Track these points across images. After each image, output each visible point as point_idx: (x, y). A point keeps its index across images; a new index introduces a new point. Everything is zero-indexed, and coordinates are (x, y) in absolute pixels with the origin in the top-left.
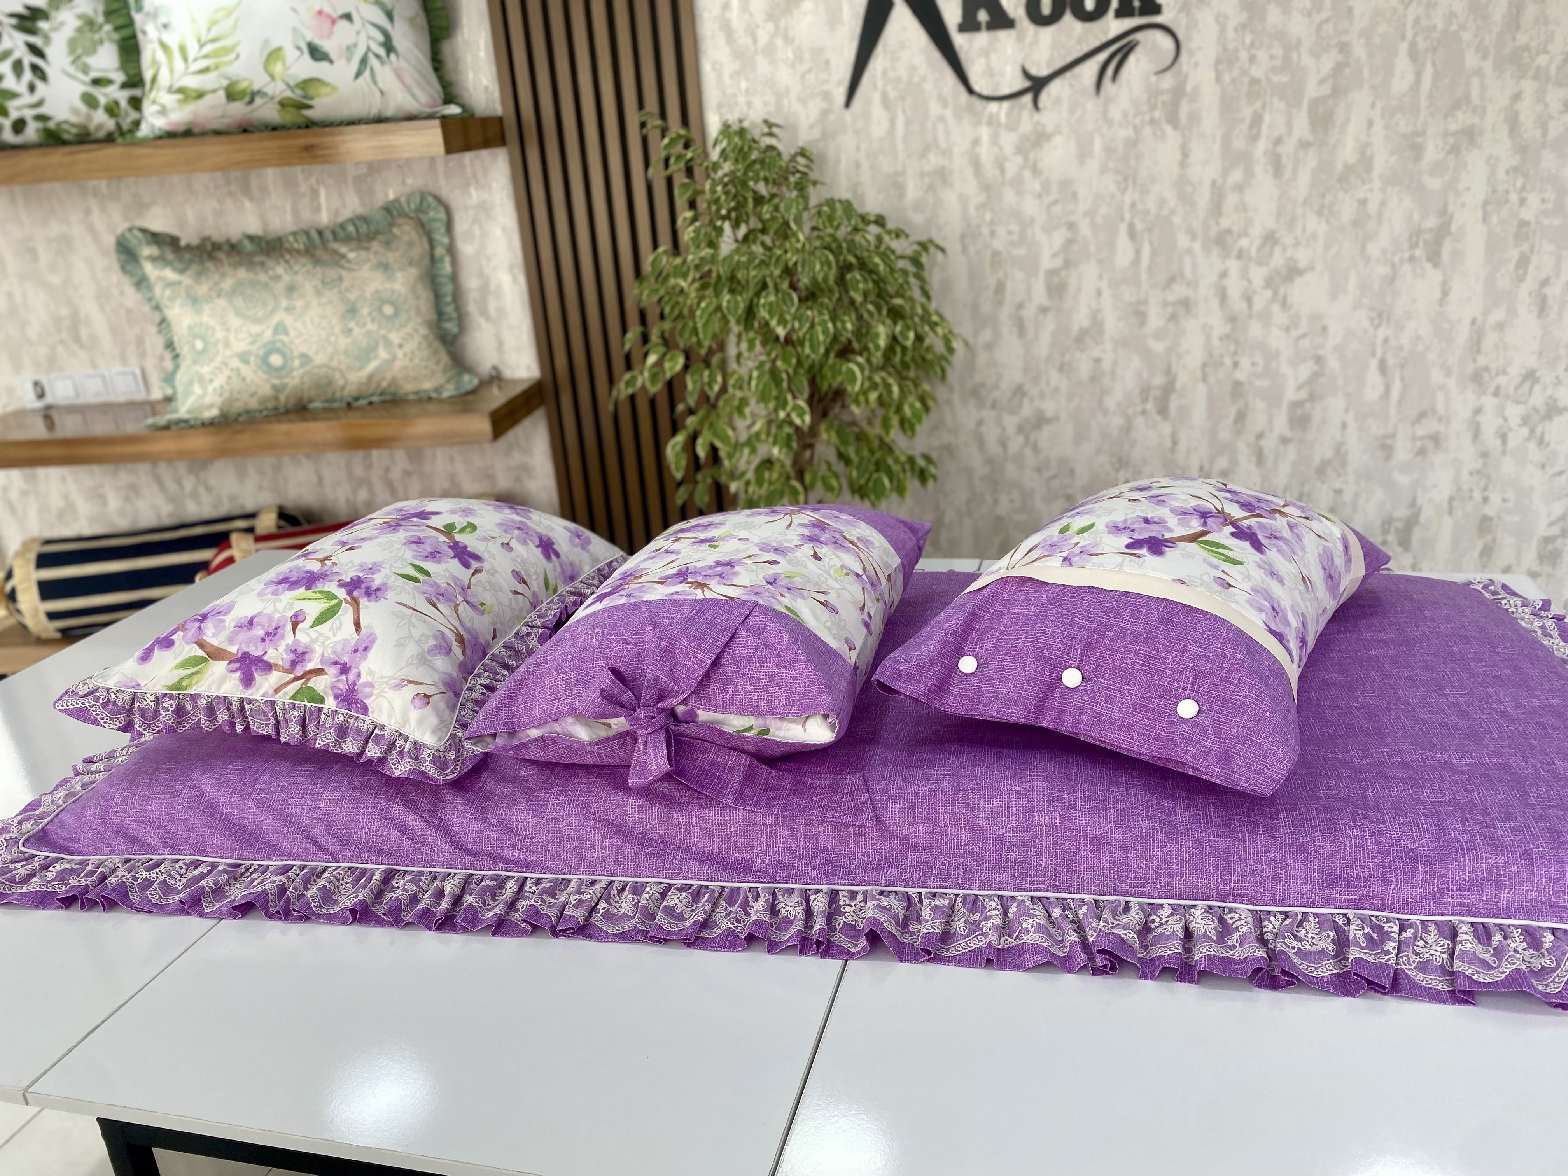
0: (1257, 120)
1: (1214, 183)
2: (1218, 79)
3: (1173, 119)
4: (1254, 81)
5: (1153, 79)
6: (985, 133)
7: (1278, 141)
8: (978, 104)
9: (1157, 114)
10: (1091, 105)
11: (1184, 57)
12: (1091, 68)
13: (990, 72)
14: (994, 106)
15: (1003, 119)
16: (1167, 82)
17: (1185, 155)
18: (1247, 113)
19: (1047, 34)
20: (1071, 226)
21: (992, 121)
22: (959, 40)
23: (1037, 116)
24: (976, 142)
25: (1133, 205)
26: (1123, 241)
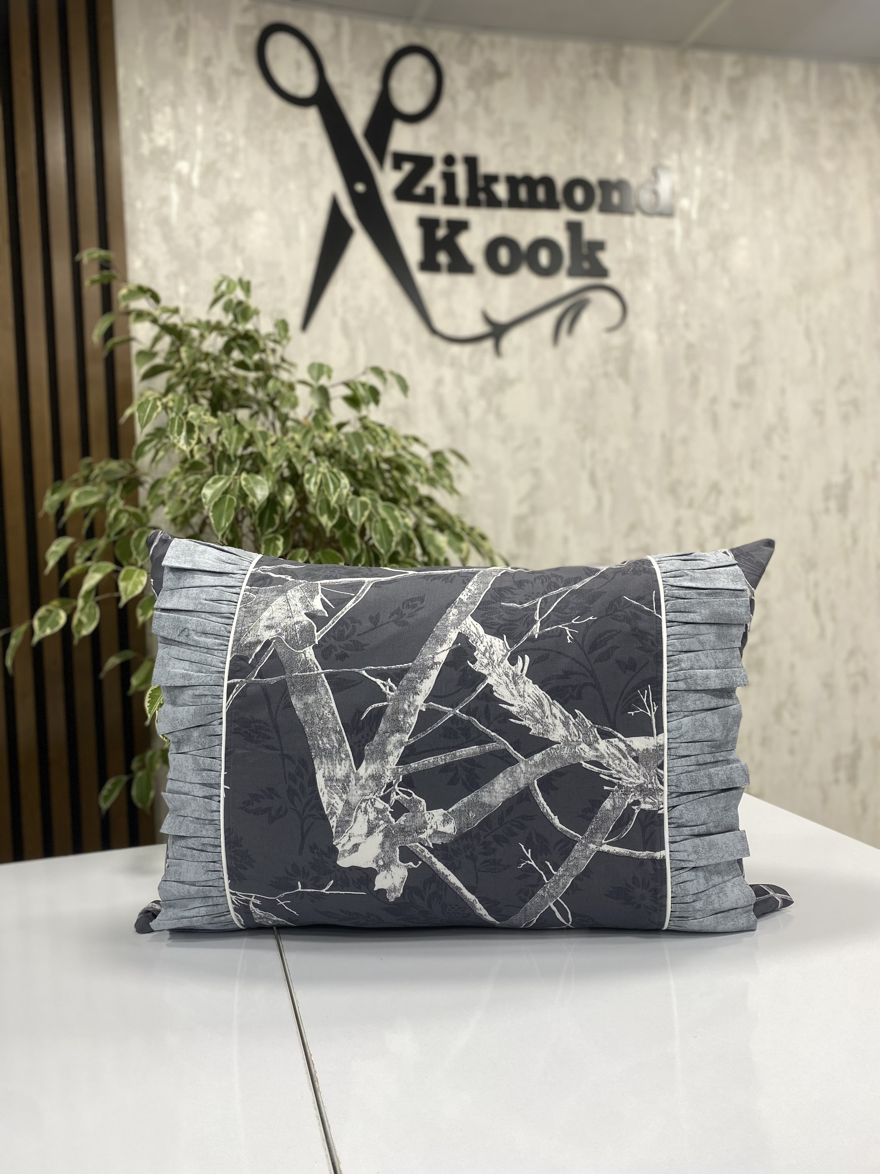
0: (695, 380)
1: (663, 436)
2: (660, 341)
3: (624, 373)
4: (690, 346)
5: (605, 336)
6: (448, 374)
7: (714, 401)
8: (442, 345)
9: (611, 368)
10: (550, 354)
11: (630, 318)
12: (548, 320)
13: (450, 313)
14: (456, 349)
15: (465, 360)
16: (617, 339)
17: (637, 408)
18: (685, 373)
19: (505, 283)
20: (536, 472)
21: (454, 363)
22: (422, 279)
23: (499, 363)
24: (439, 382)
25: (593, 454)
26: (586, 489)
